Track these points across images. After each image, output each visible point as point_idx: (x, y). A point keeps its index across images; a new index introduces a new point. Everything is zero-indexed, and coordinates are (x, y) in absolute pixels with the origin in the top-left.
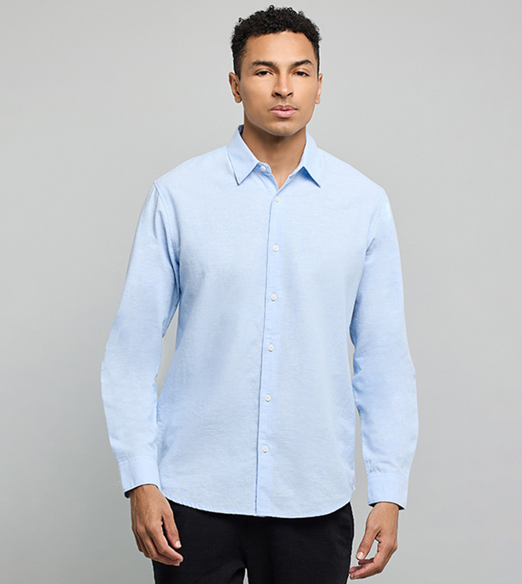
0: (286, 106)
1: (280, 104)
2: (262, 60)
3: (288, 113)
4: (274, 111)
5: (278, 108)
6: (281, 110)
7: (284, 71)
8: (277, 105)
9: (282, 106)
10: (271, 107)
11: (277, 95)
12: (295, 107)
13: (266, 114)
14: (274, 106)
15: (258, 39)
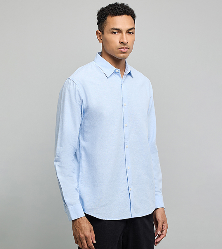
0: (125, 47)
1: (123, 46)
2: (115, 27)
3: (126, 50)
4: (120, 49)
5: (122, 48)
6: (123, 49)
7: (124, 33)
8: (121, 47)
9: (124, 48)
10: (119, 48)
11: (122, 43)
12: (128, 48)
13: (117, 51)
14: (120, 47)
15: (113, 18)
